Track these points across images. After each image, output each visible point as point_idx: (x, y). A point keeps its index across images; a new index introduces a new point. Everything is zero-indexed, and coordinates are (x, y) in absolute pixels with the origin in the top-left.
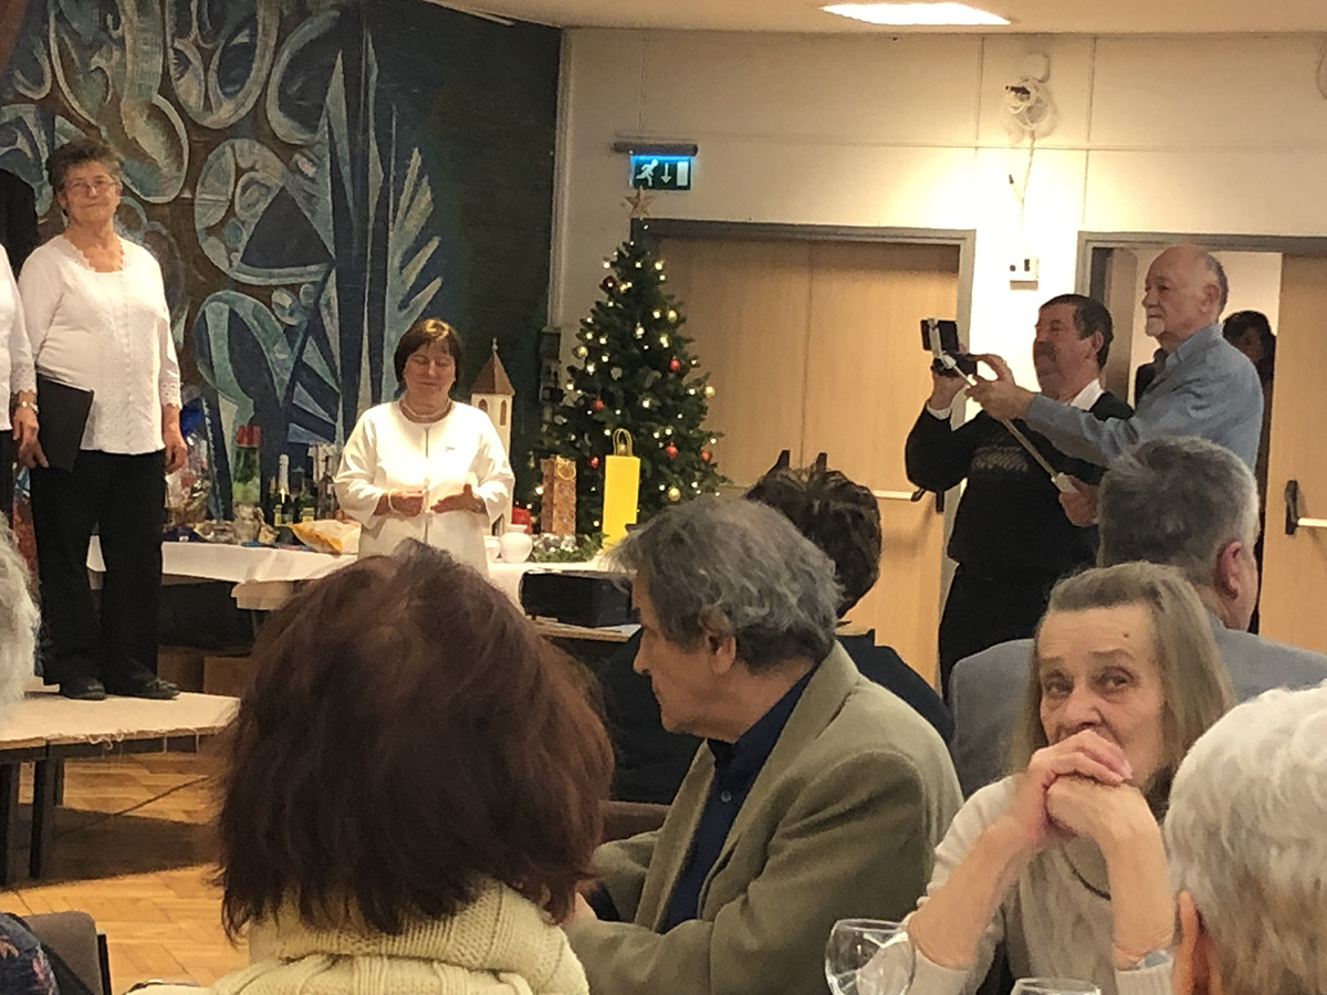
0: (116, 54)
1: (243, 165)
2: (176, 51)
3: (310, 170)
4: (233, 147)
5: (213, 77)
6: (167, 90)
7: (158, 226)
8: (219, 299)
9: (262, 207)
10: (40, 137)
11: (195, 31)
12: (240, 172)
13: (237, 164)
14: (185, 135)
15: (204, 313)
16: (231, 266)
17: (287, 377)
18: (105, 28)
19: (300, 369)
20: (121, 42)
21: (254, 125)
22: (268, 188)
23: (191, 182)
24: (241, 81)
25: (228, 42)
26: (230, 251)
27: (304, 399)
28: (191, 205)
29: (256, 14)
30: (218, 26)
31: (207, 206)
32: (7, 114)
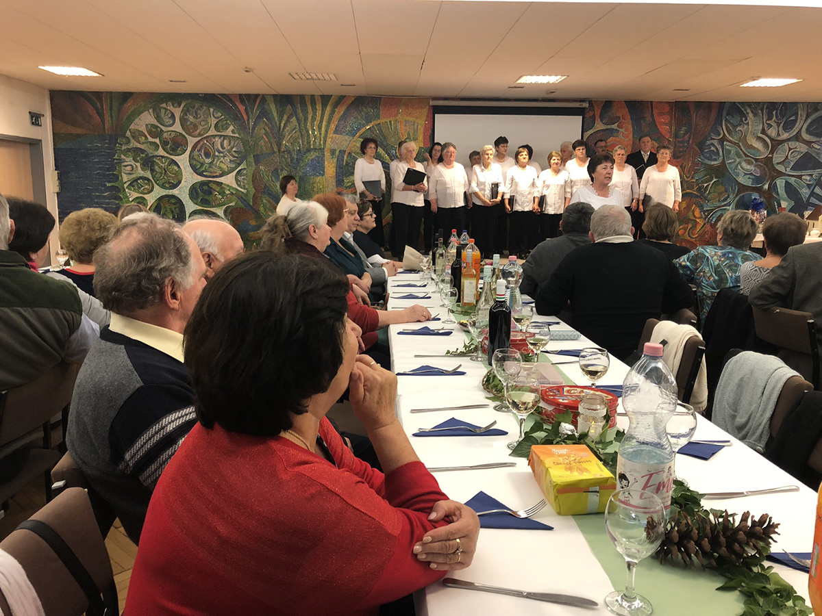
0: (746, 127)
1: (791, 147)
2: (767, 124)
3: (819, 147)
4: (788, 144)
5: (781, 128)
6: (763, 132)
7: (759, 163)
8: (782, 179)
9: (799, 157)
10: (719, 147)
11: (774, 118)
13: (789, 148)
14: (770, 143)
15: (776, 182)
16: (786, 171)
17: (807, 196)
18: (742, 121)
19: (813, 194)
20: (748, 124)
21: (797, 138)
22: (802, 153)
23: (772, 152)
24: (792, 128)
25: (787, 120)
26: (786, 168)
27: (813, 200)
28: (772, 158)
29: (798, 113)
30: (783, 116)
31: (777, 158)
32: (708, 143)
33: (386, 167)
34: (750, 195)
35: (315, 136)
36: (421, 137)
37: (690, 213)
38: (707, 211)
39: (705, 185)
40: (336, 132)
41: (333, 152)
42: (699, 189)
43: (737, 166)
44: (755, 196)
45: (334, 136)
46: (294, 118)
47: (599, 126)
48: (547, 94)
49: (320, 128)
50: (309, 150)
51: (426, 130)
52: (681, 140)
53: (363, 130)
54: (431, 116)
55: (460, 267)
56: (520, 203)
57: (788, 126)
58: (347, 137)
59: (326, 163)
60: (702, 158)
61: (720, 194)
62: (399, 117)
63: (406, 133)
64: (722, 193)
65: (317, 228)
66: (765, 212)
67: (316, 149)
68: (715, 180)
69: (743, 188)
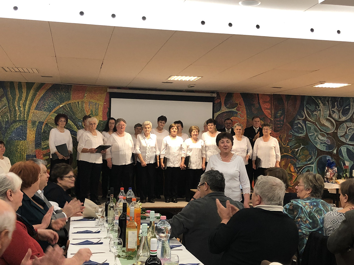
0: (319, 112)
1: (348, 126)
2: (332, 110)
4: (346, 124)
5: (340, 114)
6: (330, 116)
7: (330, 136)
8: (344, 146)
10: (303, 125)
11: (336, 107)
12: (347, 127)
13: (347, 126)
14: (335, 123)
15: (341, 149)
16: (346, 141)
18: (316, 108)
20: (320, 110)
21: (351, 120)
23: (337, 129)
24: (347, 114)
25: (344, 108)
26: (346, 139)
28: (337, 133)
29: (350, 104)
30: (341, 106)
31: (340, 133)
32: (296, 122)
33: (74, 134)
34: (326, 157)
35: (20, 111)
36: (101, 114)
37: (288, 169)
38: (299, 167)
39: (296, 150)
40: (37, 108)
41: (34, 123)
42: (293, 152)
43: (315, 138)
44: (329, 158)
45: (35, 111)
46: (5, 98)
47: (224, 109)
48: (189, 87)
49: (24, 105)
50: (15, 121)
51: (104, 108)
52: (278, 119)
53: (57, 108)
54: (108, 99)
55: (126, 219)
56: (172, 162)
57: (345, 112)
58: (45, 113)
59: (28, 131)
60: (293, 132)
61: (306, 156)
62: (85, 100)
63: (90, 111)
64: (307, 155)
65: (13, 192)
66: (336, 169)
67: (21, 120)
68: (302, 147)
69: (320, 152)
